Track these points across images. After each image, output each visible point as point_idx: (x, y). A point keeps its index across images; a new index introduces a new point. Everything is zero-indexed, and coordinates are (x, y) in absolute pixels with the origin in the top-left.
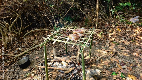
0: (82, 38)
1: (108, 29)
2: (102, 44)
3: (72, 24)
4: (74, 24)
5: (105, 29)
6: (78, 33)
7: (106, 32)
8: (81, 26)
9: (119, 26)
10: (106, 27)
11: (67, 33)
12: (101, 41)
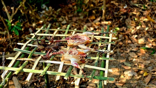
0: (92, 58)
1: (127, 18)
2: (122, 55)
3: (49, 13)
4: (53, 13)
5: (121, 19)
6: (80, 46)
7: (125, 25)
8: (69, 16)
9: (150, 11)
10: (122, 15)
11: (55, 48)
12: (117, 48)
